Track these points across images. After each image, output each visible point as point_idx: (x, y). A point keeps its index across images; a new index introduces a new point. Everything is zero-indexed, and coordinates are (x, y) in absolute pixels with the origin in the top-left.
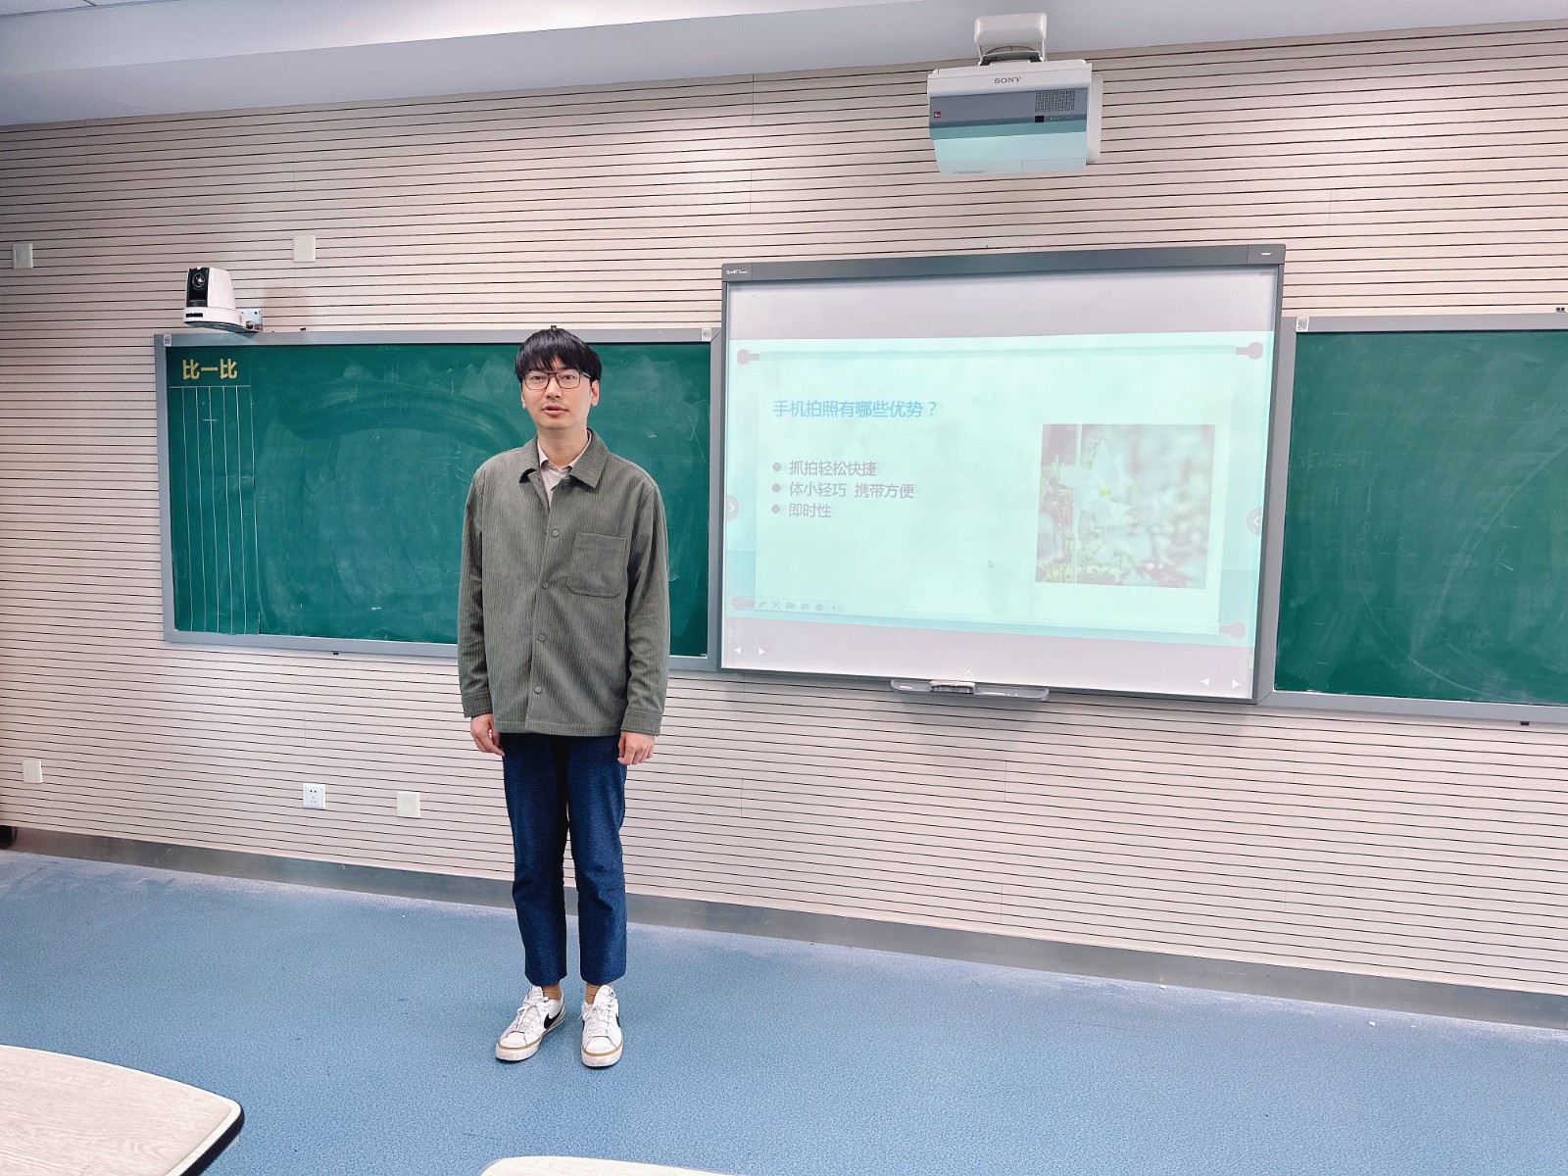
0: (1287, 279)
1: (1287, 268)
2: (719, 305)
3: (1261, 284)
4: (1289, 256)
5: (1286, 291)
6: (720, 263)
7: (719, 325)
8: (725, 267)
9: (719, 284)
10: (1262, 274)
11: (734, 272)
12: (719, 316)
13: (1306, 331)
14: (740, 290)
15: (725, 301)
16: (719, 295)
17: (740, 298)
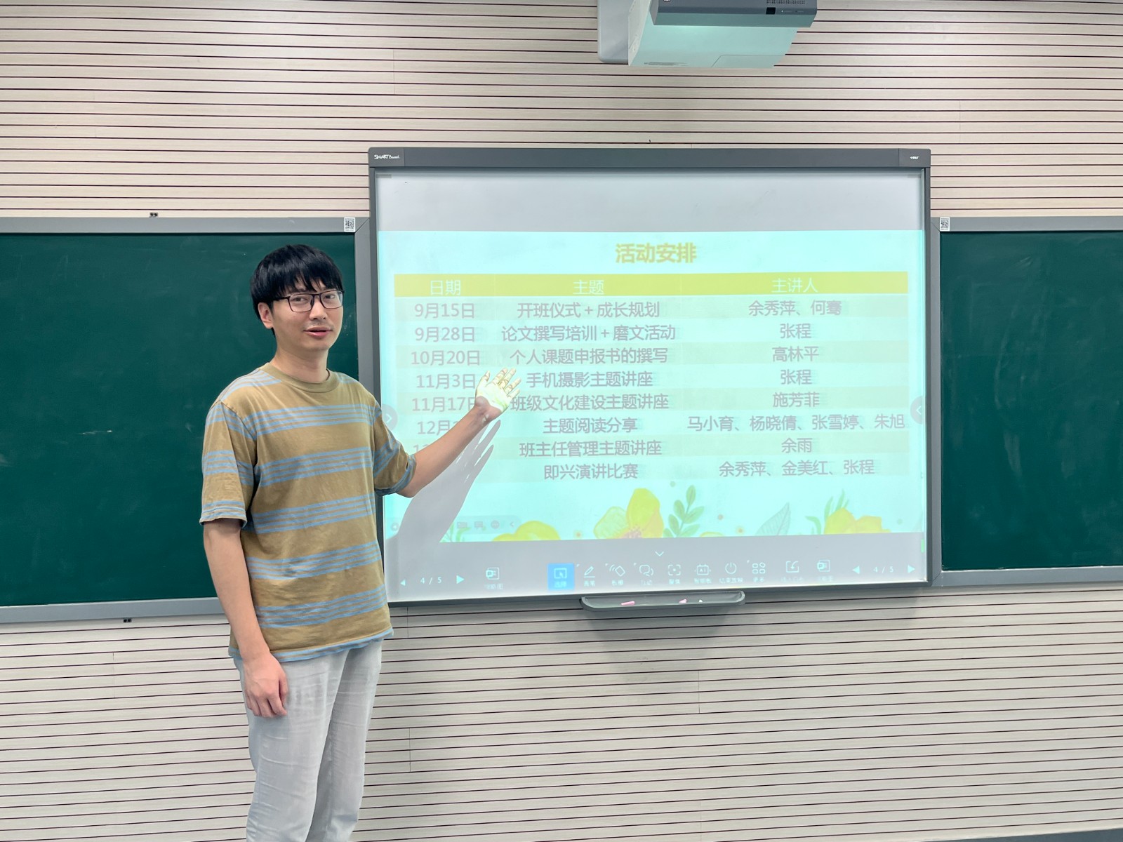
0: (933, 182)
1: (933, 171)
2: (366, 193)
3: (909, 185)
4: (934, 161)
5: (933, 193)
6: (366, 147)
7: (367, 214)
8: (372, 152)
9: (365, 170)
10: (909, 176)
11: (384, 157)
12: (366, 204)
13: (949, 230)
14: (390, 176)
15: (373, 188)
16: (365, 182)
17: (389, 186)
